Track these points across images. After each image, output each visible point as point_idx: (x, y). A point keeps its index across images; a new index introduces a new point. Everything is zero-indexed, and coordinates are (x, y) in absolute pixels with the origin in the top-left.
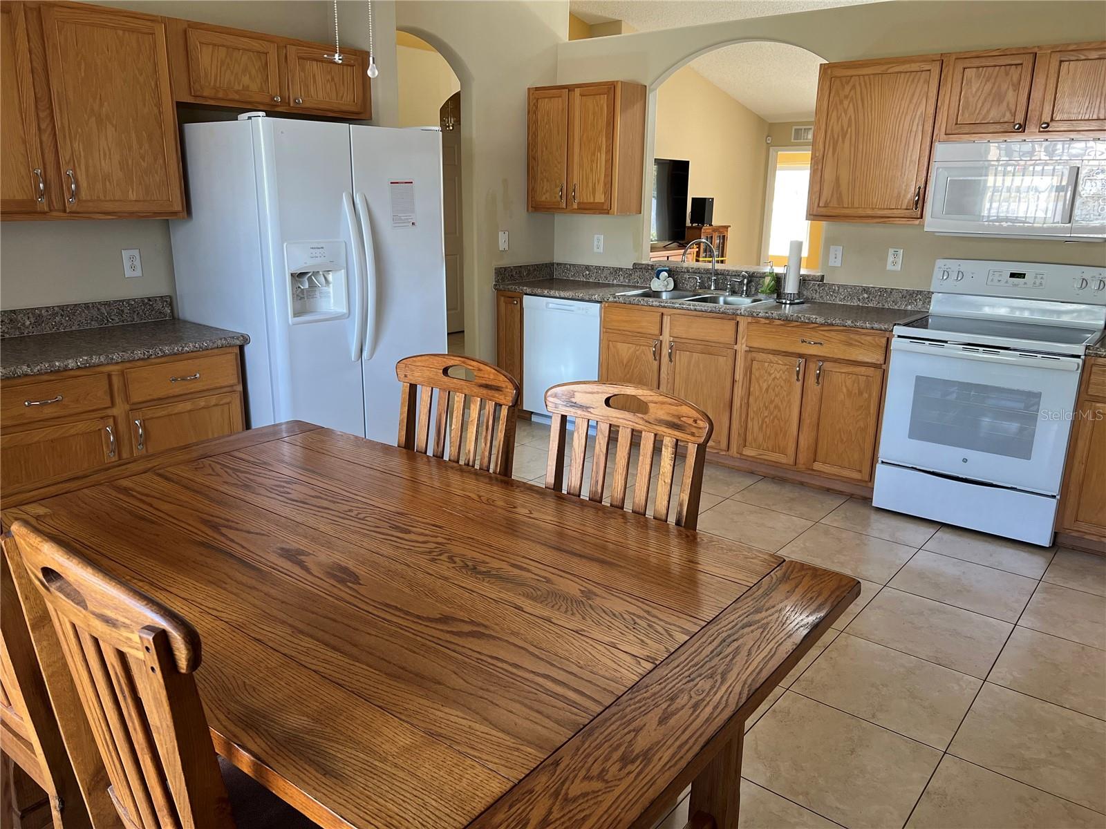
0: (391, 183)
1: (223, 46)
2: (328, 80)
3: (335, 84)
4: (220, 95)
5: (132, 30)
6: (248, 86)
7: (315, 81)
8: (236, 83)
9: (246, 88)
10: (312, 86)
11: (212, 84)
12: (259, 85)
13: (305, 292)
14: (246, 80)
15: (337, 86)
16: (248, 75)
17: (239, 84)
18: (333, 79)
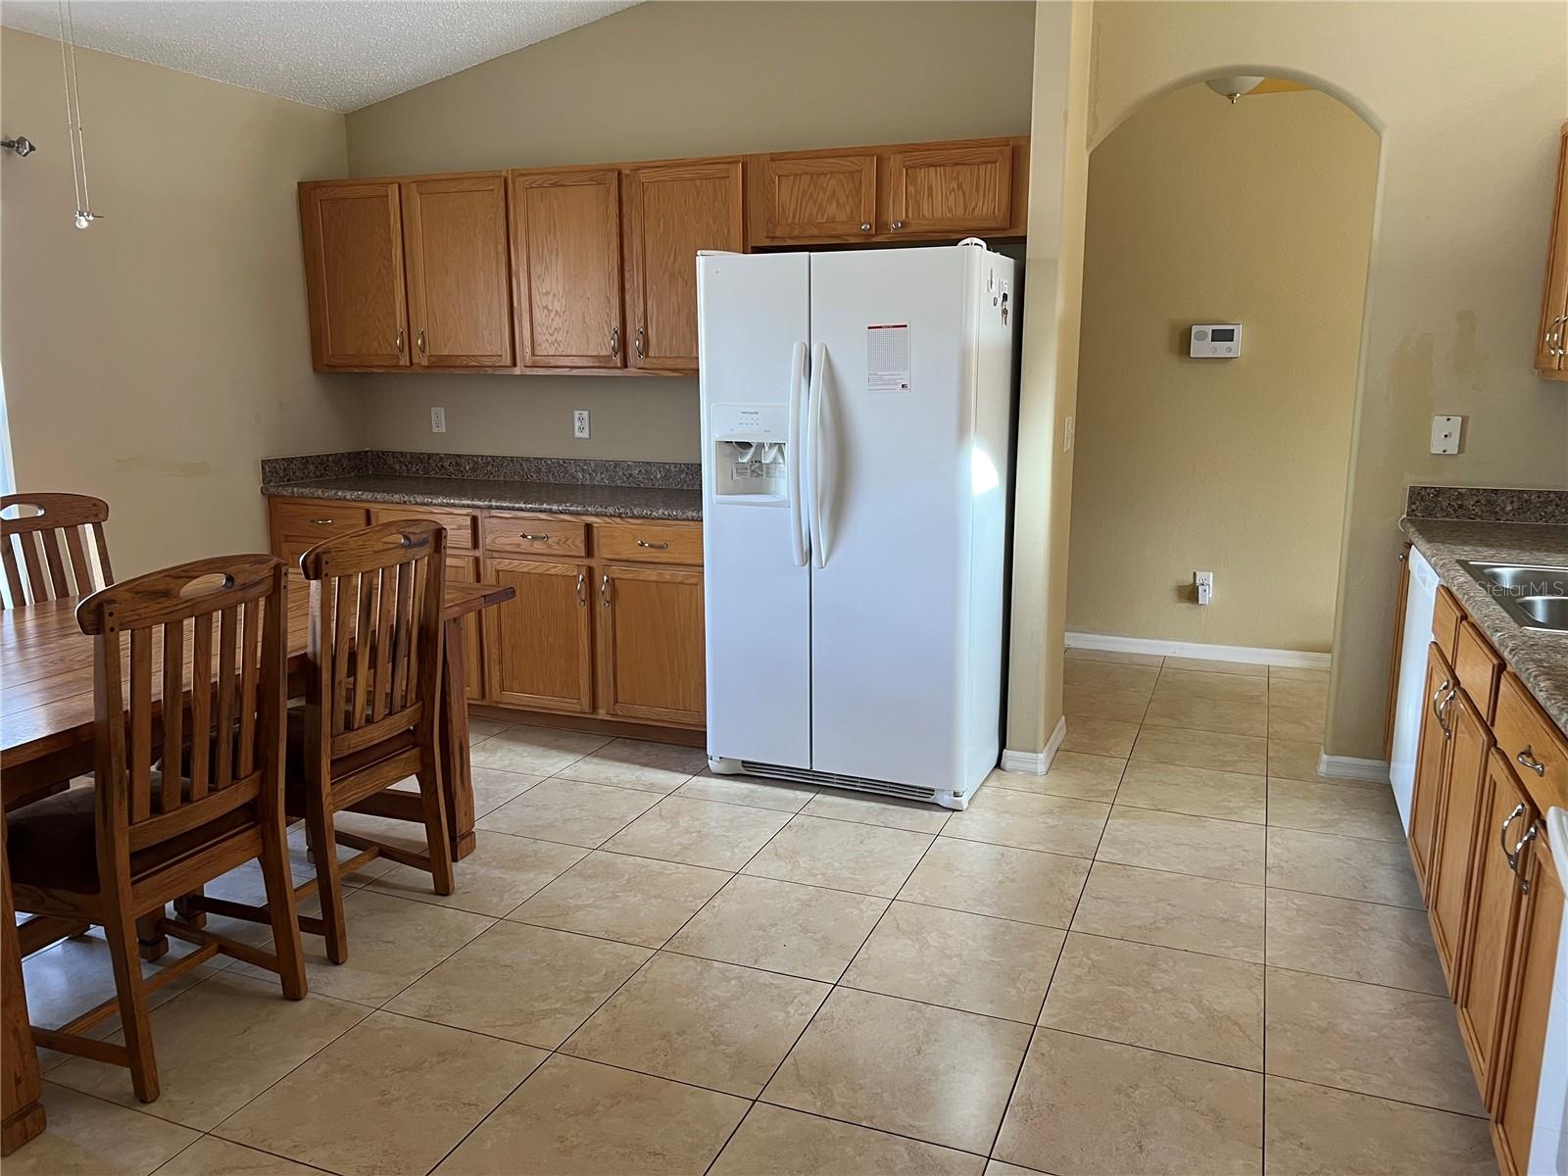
0: (869, 328)
1: (806, 173)
2: (953, 189)
3: (964, 194)
4: (796, 232)
5: (707, 178)
6: (834, 217)
7: (930, 194)
8: (819, 216)
9: (832, 220)
10: (925, 203)
11: (789, 221)
12: (849, 213)
13: (764, 467)
14: (832, 209)
15: (967, 195)
16: (835, 203)
17: (823, 216)
18: (960, 186)
